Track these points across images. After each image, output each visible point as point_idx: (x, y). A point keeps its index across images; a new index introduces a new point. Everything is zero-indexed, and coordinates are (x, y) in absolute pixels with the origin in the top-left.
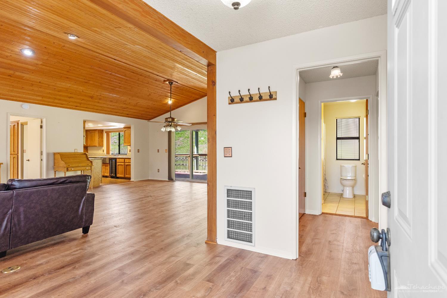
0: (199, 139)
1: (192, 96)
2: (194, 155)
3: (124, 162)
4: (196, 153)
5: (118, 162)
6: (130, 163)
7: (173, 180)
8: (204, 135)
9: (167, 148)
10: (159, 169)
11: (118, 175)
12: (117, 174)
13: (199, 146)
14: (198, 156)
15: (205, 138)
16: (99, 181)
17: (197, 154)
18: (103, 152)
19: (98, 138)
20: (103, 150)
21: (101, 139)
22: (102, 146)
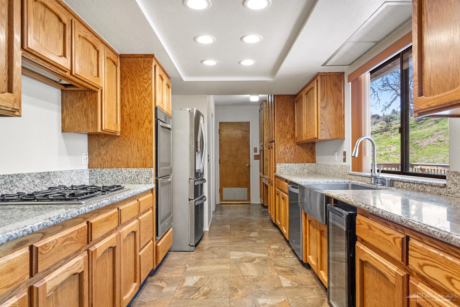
18: (345, 160)
19: (322, 108)
20: (345, 153)
21: (336, 109)
22: (340, 138)
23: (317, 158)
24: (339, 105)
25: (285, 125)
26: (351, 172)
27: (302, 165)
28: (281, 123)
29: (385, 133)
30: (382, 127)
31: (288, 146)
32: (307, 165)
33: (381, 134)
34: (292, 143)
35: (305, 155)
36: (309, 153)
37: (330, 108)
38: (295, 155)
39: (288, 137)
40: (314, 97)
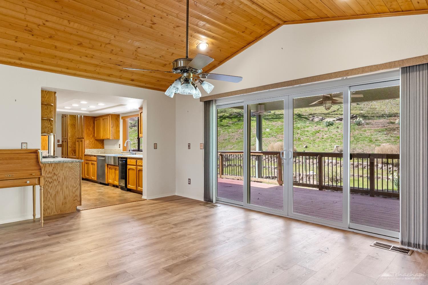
0: (263, 131)
1: (246, 28)
2: (252, 152)
3: (136, 165)
4: (257, 150)
5: (129, 165)
6: (142, 166)
7: (212, 202)
8: (270, 126)
9: (203, 141)
10: (189, 179)
11: (130, 186)
12: (128, 183)
13: (264, 139)
14: (262, 154)
15: (271, 130)
16: (76, 201)
17: (260, 151)
18: (120, 147)
19: (111, 127)
20: (120, 145)
21: (117, 128)
22: (118, 139)
23: (105, 146)
24: (118, 126)
25: (89, 131)
26: (122, 152)
27: (98, 149)
28: (88, 129)
29: (133, 128)
30: (131, 123)
31: (91, 140)
32: (100, 149)
33: (131, 129)
34: (93, 139)
35: (99, 145)
36: (101, 144)
37: (115, 128)
38: (94, 145)
39: (91, 136)
40: (108, 122)
